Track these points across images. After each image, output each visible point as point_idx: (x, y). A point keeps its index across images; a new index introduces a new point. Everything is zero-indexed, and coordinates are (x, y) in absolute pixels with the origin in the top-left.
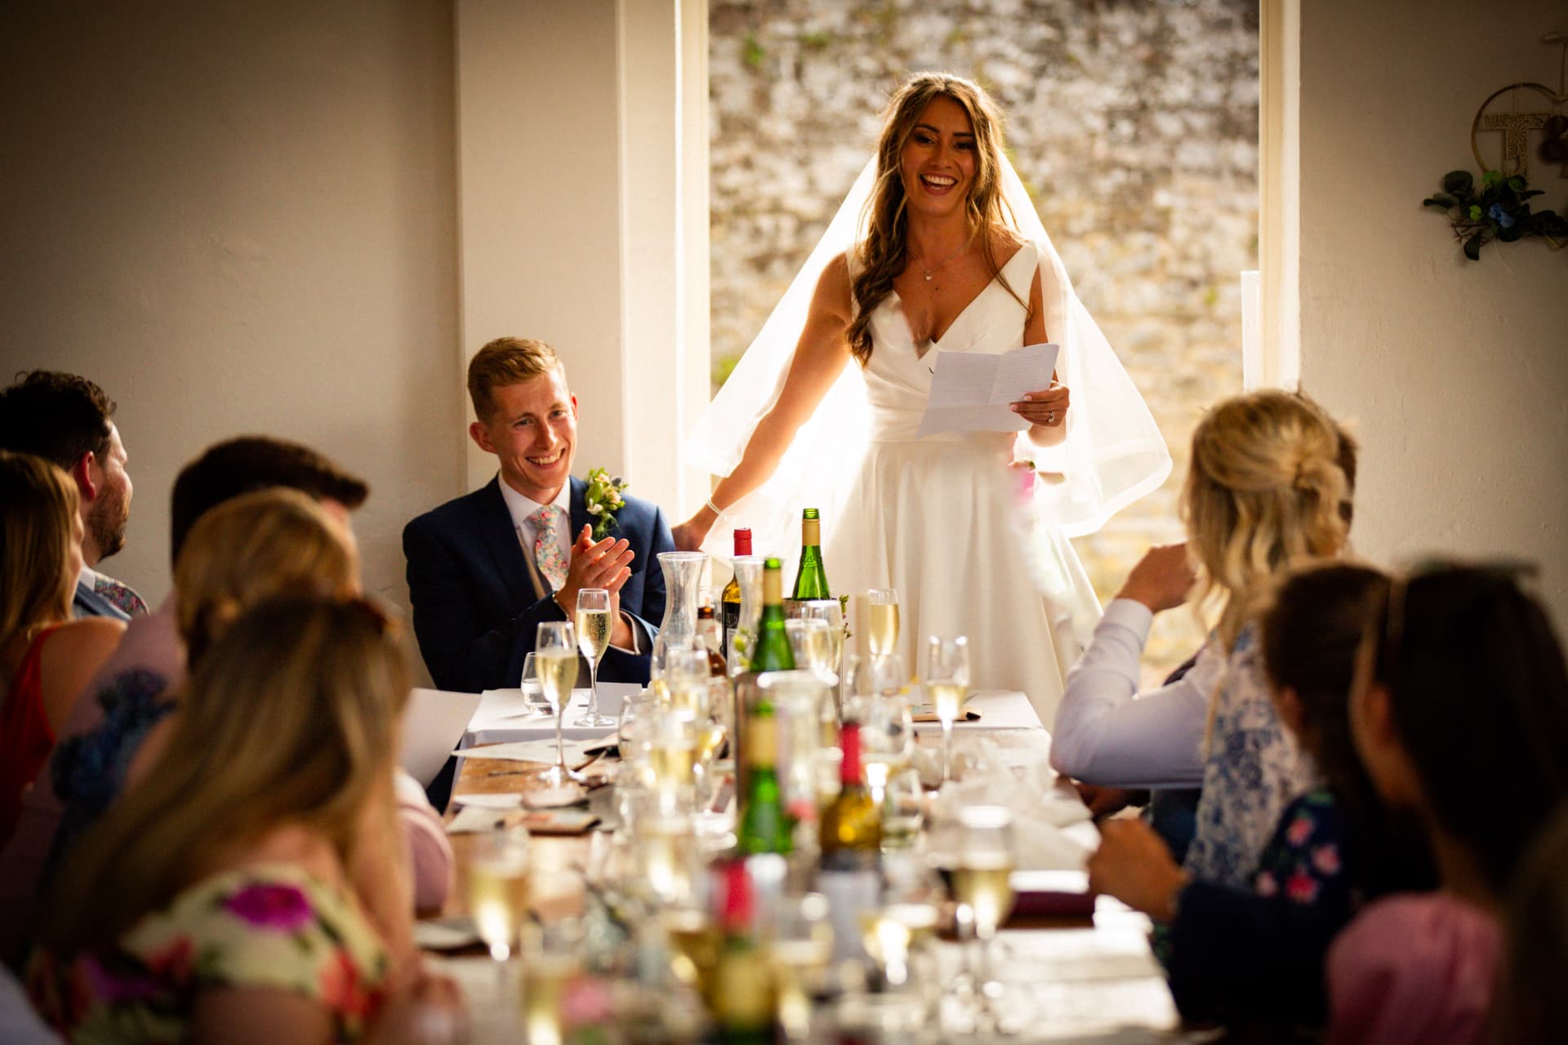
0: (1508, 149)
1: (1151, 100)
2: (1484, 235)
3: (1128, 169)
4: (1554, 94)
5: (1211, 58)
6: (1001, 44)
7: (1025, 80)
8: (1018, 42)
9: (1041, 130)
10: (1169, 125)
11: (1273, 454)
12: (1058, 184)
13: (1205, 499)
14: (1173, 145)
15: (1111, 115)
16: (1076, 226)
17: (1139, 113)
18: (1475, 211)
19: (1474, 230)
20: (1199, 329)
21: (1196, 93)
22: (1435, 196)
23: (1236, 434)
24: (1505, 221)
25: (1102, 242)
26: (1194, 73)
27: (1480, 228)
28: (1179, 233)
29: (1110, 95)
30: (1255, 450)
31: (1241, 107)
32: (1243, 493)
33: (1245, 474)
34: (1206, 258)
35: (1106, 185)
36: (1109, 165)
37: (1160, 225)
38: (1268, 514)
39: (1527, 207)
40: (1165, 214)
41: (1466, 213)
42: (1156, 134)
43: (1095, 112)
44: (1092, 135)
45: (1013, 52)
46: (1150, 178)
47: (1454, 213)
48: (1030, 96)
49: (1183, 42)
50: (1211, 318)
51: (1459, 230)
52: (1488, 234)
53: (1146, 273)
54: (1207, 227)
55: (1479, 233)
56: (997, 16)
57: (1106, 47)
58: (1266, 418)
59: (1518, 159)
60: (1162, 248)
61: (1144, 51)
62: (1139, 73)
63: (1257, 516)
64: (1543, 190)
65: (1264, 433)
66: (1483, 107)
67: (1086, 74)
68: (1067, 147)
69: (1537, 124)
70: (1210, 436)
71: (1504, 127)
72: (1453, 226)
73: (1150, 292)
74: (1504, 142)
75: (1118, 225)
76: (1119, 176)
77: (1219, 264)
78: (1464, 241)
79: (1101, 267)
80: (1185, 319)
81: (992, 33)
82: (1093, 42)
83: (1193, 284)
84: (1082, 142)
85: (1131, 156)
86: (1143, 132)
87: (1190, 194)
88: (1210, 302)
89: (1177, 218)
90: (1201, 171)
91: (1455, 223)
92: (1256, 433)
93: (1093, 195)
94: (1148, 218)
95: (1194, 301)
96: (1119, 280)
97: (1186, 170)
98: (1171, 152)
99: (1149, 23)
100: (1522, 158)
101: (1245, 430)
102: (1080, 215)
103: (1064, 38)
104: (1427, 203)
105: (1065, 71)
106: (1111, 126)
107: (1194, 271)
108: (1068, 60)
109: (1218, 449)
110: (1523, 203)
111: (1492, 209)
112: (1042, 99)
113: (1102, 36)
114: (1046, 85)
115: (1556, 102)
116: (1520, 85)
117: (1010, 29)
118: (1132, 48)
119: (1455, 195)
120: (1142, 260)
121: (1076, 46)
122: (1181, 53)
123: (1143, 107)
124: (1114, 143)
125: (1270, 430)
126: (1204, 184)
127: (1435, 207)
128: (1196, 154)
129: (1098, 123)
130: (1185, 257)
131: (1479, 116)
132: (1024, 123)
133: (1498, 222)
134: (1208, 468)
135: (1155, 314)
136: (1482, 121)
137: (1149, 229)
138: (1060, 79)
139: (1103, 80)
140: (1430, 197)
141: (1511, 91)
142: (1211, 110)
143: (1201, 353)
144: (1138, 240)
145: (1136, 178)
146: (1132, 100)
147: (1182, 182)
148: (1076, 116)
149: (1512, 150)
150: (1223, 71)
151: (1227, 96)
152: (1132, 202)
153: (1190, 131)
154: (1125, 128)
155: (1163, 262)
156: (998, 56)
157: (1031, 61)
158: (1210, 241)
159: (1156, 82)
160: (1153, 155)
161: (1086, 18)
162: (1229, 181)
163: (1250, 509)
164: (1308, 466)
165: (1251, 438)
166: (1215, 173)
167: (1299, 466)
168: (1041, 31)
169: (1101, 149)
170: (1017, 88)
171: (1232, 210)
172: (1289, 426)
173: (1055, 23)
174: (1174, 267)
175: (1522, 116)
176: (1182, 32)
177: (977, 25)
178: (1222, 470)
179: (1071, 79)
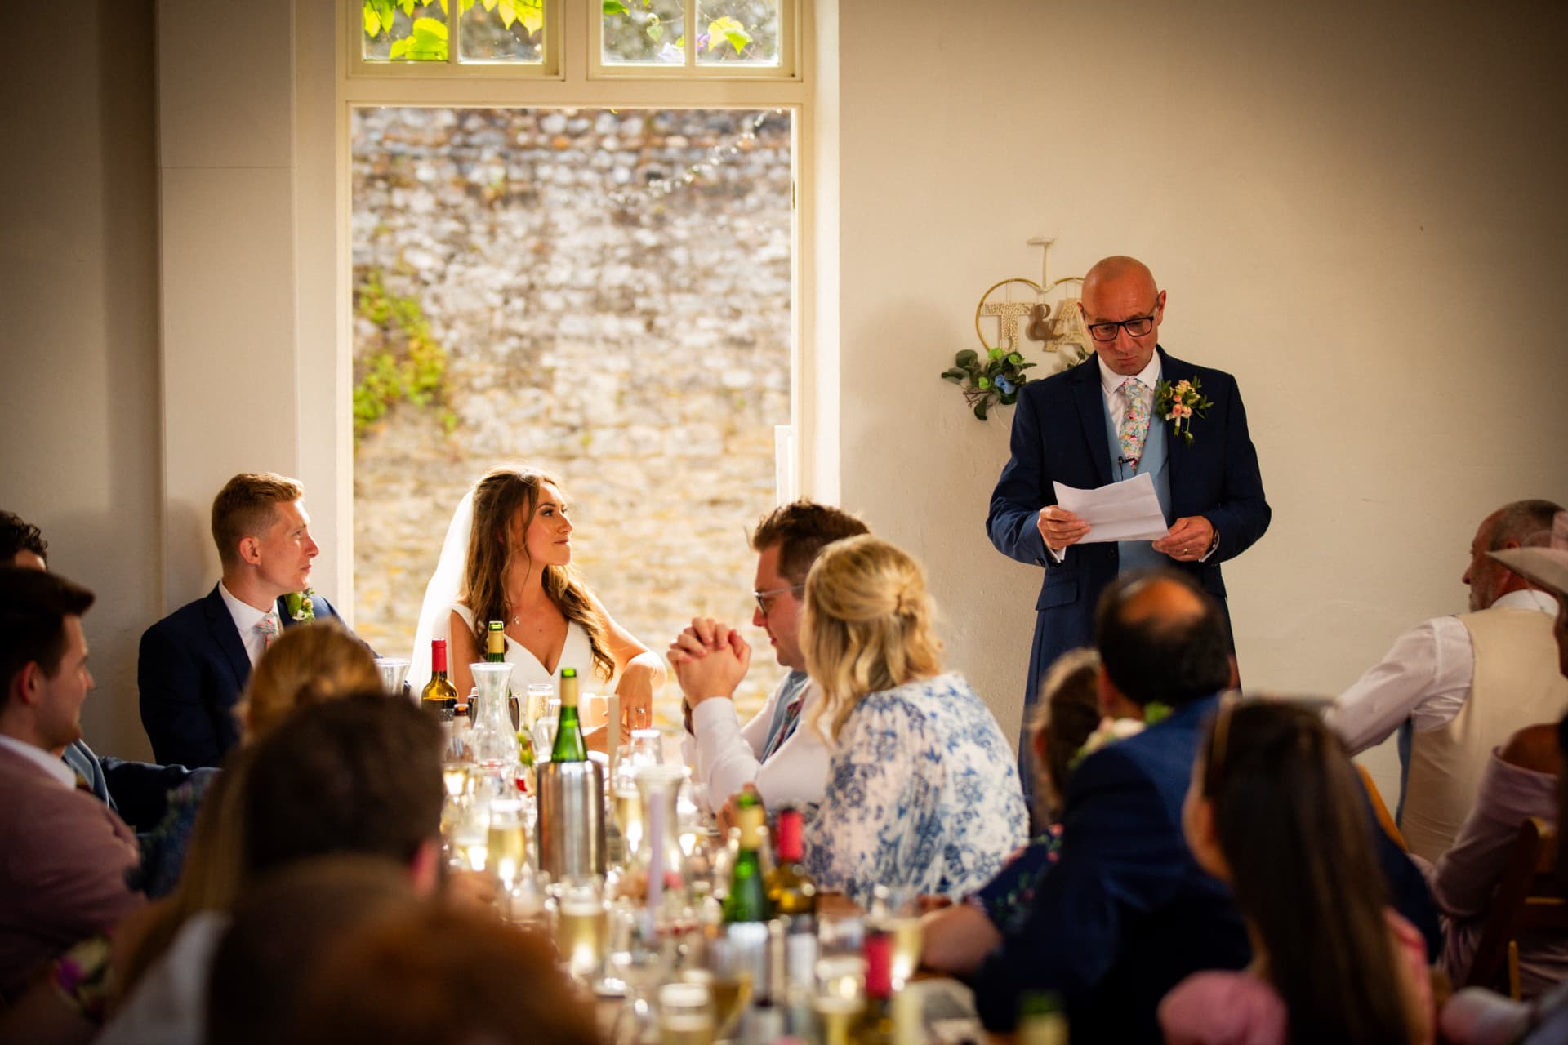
0: (1003, 331)
1: (536, 279)
2: (988, 400)
3: (521, 336)
4: (1038, 287)
5: (586, 248)
6: (417, 236)
7: (439, 266)
8: (431, 233)
9: (450, 305)
10: (553, 301)
11: (877, 590)
12: (465, 349)
13: (824, 632)
14: (556, 318)
15: (507, 293)
16: (478, 383)
17: (529, 291)
18: (983, 382)
19: (981, 397)
20: (576, 466)
21: (574, 275)
22: (950, 370)
23: (844, 576)
24: (1008, 389)
25: (500, 395)
26: (574, 260)
27: (986, 394)
28: (561, 388)
29: (506, 277)
30: (863, 587)
31: (610, 288)
32: (855, 624)
33: (855, 608)
34: (582, 408)
35: (502, 349)
36: (506, 334)
37: (545, 382)
38: (874, 639)
39: (1024, 377)
40: (550, 372)
41: (975, 383)
42: (542, 308)
43: (492, 290)
44: (492, 309)
45: (428, 242)
46: (538, 344)
47: (966, 382)
48: (442, 277)
49: (563, 235)
50: (587, 457)
51: (970, 396)
52: (992, 399)
53: (534, 420)
54: (583, 383)
55: (985, 399)
56: (415, 214)
57: (503, 239)
58: (869, 561)
59: (1010, 339)
60: (548, 400)
61: (533, 242)
62: (529, 259)
63: (865, 640)
64: (1034, 362)
65: (869, 574)
66: (984, 297)
67: (487, 260)
68: (471, 318)
69: (1025, 312)
70: (823, 581)
71: (1000, 314)
72: (965, 393)
73: (538, 436)
74: (1000, 325)
75: (513, 381)
76: (513, 342)
77: (593, 413)
78: (974, 405)
79: (499, 415)
80: (566, 458)
81: (412, 226)
82: (492, 233)
83: (573, 429)
84: (484, 315)
85: (523, 326)
86: (533, 307)
87: (569, 356)
88: (585, 444)
89: (559, 375)
90: (579, 338)
91: (966, 391)
92: (861, 574)
93: (493, 359)
94: (537, 377)
95: (573, 443)
96: (513, 425)
97: (566, 337)
98: (554, 324)
99: (537, 220)
100: (1014, 338)
101: (852, 572)
102: (482, 374)
103: (469, 232)
104: (944, 375)
105: (471, 258)
106: (506, 302)
107: (573, 418)
108: (473, 249)
109: (832, 590)
110: (1020, 374)
111: (997, 379)
112: (451, 280)
113: (499, 231)
114: (454, 269)
115: (1040, 292)
116: (1012, 281)
117: (425, 223)
118: (523, 239)
119: (966, 369)
120: (533, 410)
121: (479, 239)
122: (562, 244)
123: (532, 287)
124: (509, 316)
125: (873, 571)
126: (581, 348)
127: (953, 378)
128: (573, 324)
129: (496, 300)
130: (566, 408)
131: (981, 304)
132: (436, 299)
133: (1002, 390)
134: (826, 606)
135: (541, 454)
136: (983, 308)
137: (537, 385)
138: (464, 262)
139: (500, 265)
140: (946, 370)
141: (1004, 285)
142: (587, 289)
143: (579, 484)
144: (529, 393)
145: (526, 344)
146: (523, 281)
147: (563, 347)
148: (478, 294)
149: (1006, 332)
150: (596, 258)
151: (599, 277)
152: (524, 364)
153: (569, 307)
154: (518, 304)
155: (548, 411)
156: (416, 246)
157: (442, 250)
158: (586, 395)
159: (543, 267)
160: (539, 325)
161: (486, 215)
162: (600, 346)
163: (859, 636)
164: (906, 596)
165: (859, 579)
166: (590, 340)
167: (899, 597)
168: (450, 226)
169: (498, 321)
170: (431, 270)
171: (604, 370)
172: (888, 566)
173: (461, 219)
174: (557, 416)
175: (1014, 305)
176: (563, 227)
177: (399, 221)
178: (837, 606)
179: (474, 265)
